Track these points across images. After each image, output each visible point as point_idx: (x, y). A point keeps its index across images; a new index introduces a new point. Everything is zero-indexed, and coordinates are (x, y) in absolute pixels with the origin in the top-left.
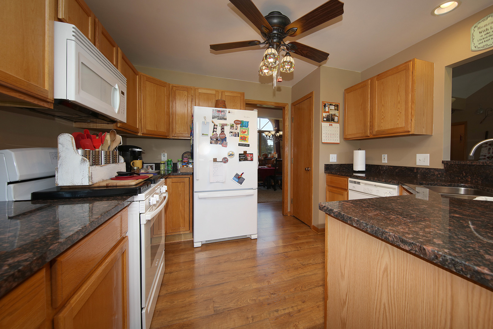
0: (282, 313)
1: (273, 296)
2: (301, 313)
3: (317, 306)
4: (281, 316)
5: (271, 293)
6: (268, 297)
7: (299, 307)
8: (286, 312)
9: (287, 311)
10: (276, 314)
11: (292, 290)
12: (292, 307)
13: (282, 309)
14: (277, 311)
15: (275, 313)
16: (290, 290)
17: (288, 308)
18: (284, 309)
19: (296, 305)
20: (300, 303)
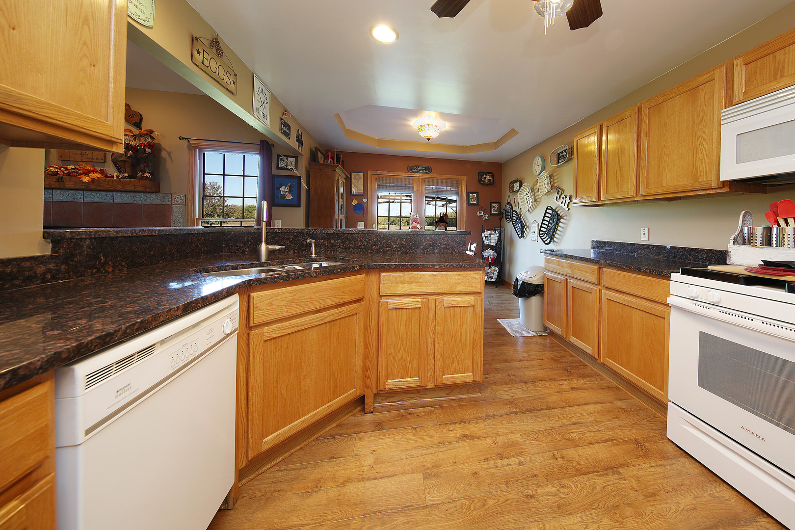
0: (512, 459)
1: (531, 492)
2: (484, 457)
3: (456, 464)
4: (514, 456)
5: (533, 500)
6: (540, 491)
7: (485, 465)
8: (507, 460)
9: (505, 461)
10: (522, 459)
11: (491, 502)
12: (496, 467)
13: (513, 466)
14: (520, 463)
15: (523, 461)
16: (495, 501)
17: (502, 467)
18: (510, 465)
19: (490, 469)
20: (482, 473)
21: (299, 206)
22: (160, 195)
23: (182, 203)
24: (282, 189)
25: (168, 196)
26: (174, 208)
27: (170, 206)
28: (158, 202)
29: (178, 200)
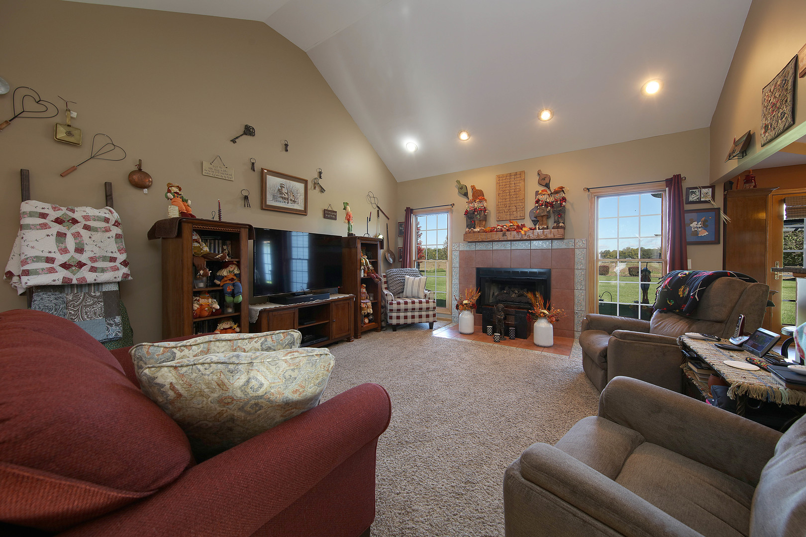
21: (719, 243)
22: (565, 241)
23: (585, 246)
24: (694, 224)
25: (571, 241)
26: (577, 252)
27: (573, 250)
28: (564, 246)
29: (580, 244)
